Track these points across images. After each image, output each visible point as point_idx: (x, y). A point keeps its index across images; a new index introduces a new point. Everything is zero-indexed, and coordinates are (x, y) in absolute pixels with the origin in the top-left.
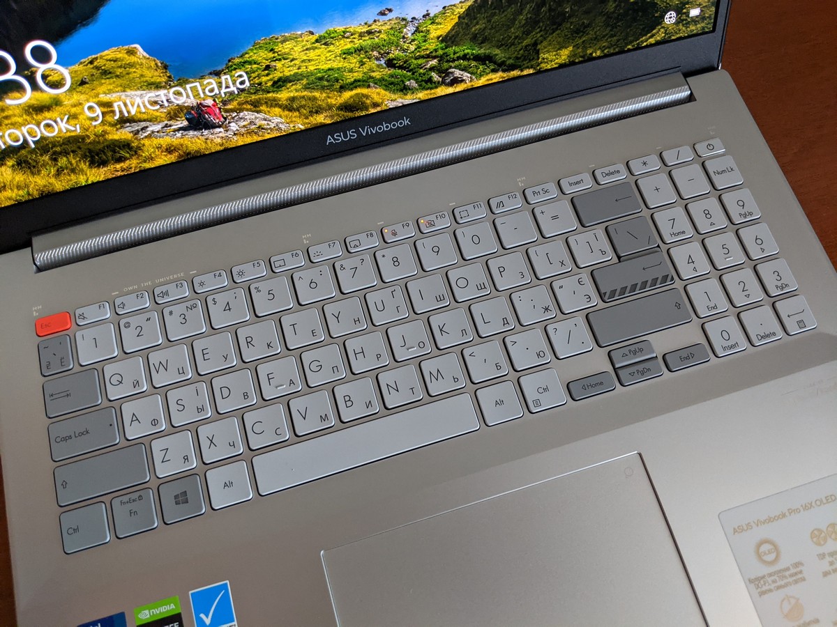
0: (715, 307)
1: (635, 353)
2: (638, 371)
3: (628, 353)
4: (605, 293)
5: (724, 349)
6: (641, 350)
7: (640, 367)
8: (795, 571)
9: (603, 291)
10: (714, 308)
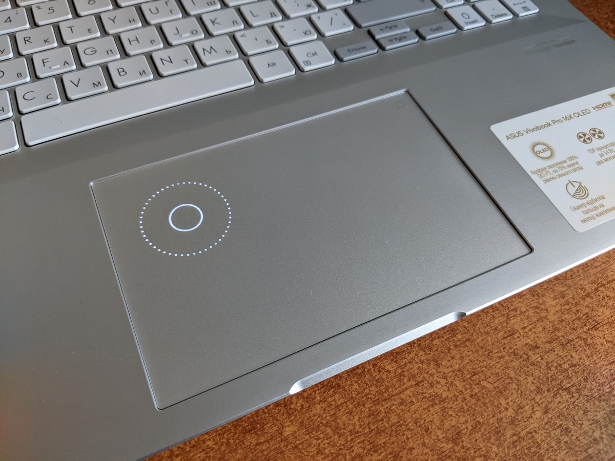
1: (391, 28)
2: (395, 39)
3: (385, 29)
5: (467, 24)
6: (396, 26)
7: (397, 37)
8: (571, 162)
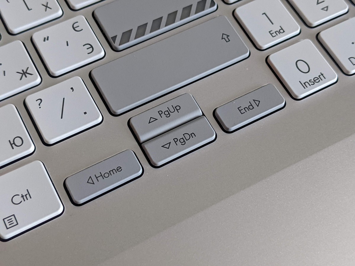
0: (281, 31)
1: (168, 114)
2: (176, 140)
3: (157, 116)
4: (114, 38)
5: (304, 85)
6: (177, 108)
7: (178, 134)
9: (110, 35)
10: (279, 32)
